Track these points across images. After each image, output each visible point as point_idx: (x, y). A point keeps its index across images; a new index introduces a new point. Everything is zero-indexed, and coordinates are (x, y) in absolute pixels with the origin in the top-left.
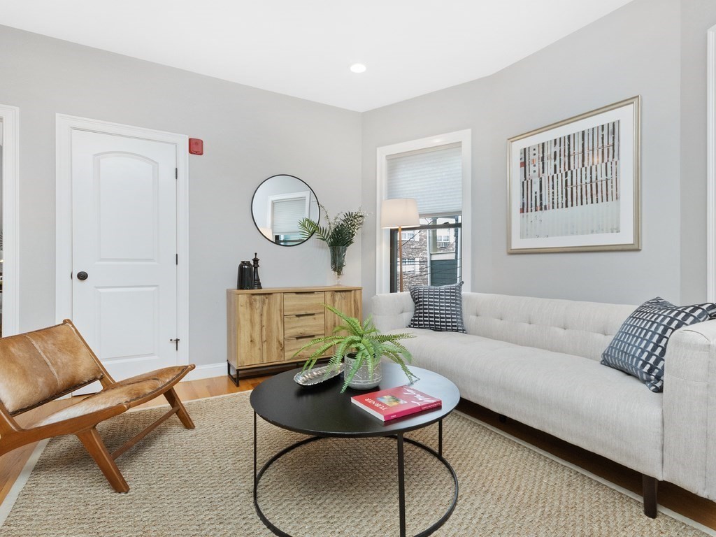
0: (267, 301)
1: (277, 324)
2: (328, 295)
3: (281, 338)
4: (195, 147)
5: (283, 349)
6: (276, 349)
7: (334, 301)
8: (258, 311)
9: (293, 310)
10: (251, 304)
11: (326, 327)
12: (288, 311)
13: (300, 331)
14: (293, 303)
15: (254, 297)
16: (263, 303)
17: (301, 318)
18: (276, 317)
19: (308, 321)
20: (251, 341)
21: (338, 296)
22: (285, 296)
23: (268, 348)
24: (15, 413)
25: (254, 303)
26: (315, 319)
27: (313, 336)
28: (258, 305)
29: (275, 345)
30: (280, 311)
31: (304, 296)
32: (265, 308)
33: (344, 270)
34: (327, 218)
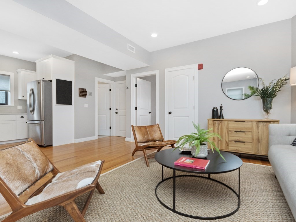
0: (221, 124)
1: (225, 133)
2: (255, 123)
3: (227, 140)
4: (200, 67)
5: (228, 145)
6: (225, 145)
7: (258, 127)
8: (217, 127)
9: (234, 129)
10: (214, 124)
11: (253, 139)
12: (231, 129)
13: (237, 139)
14: (233, 125)
15: (215, 122)
16: (219, 124)
17: (238, 133)
18: (225, 131)
19: (242, 135)
20: (214, 139)
21: (261, 124)
22: (230, 122)
23: (221, 143)
24: (139, 142)
25: (215, 124)
26: (246, 134)
27: (244, 142)
28: (216, 125)
29: (224, 143)
30: (227, 128)
31: (240, 123)
32: (220, 126)
33: (271, 111)
34: (263, 84)
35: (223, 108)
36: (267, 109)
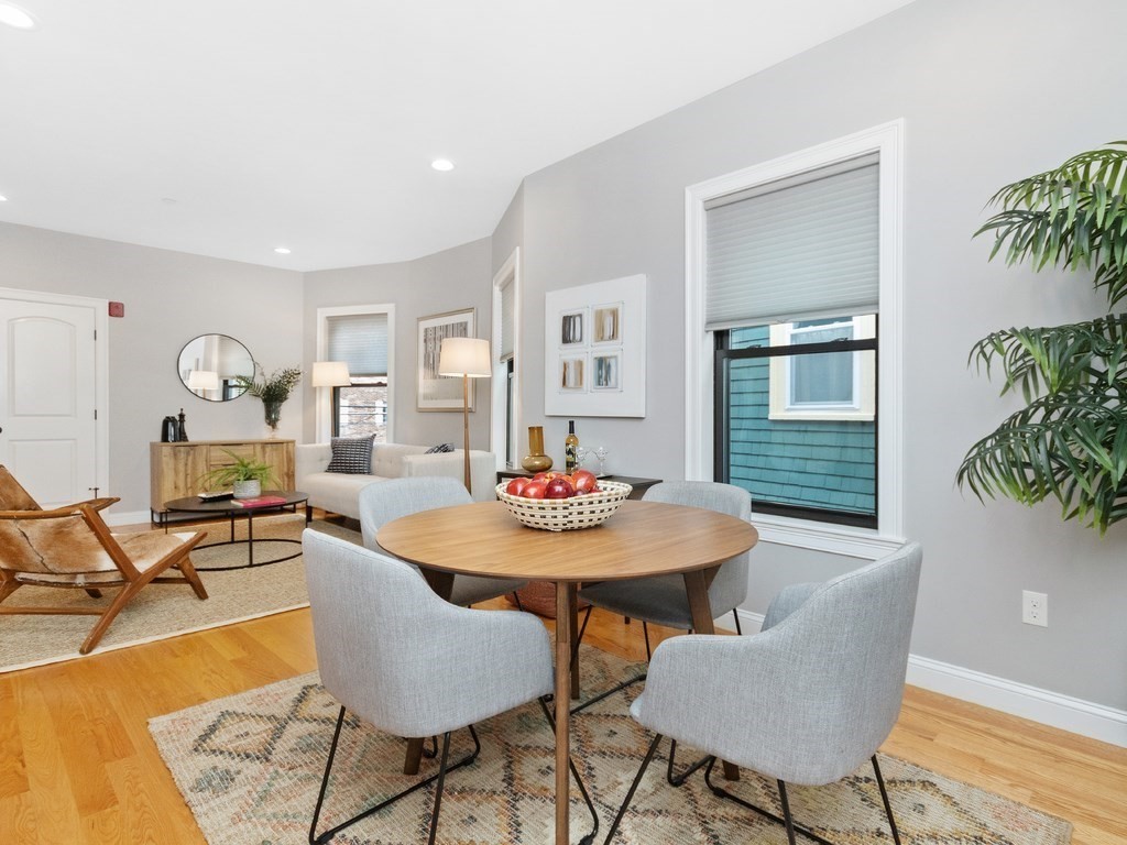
0: (192, 452)
2: (258, 448)
4: (115, 310)
7: (264, 452)
8: (183, 461)
10: (175, 455)
12: (215, 461)
14: (219, 454)
15: (178, 448)
16: (188, 454)
18: (202, 466)
20: (175, 487)
21: (269, 448)
22: (211, 446)
25: (179, 454)
28: (182, 455)
30: (207, 461)
31: (232, 447)
32: (190, 459)
33: (279, 424)
34: (262, 374)
35: (186, 418)
36: (272, 421)
